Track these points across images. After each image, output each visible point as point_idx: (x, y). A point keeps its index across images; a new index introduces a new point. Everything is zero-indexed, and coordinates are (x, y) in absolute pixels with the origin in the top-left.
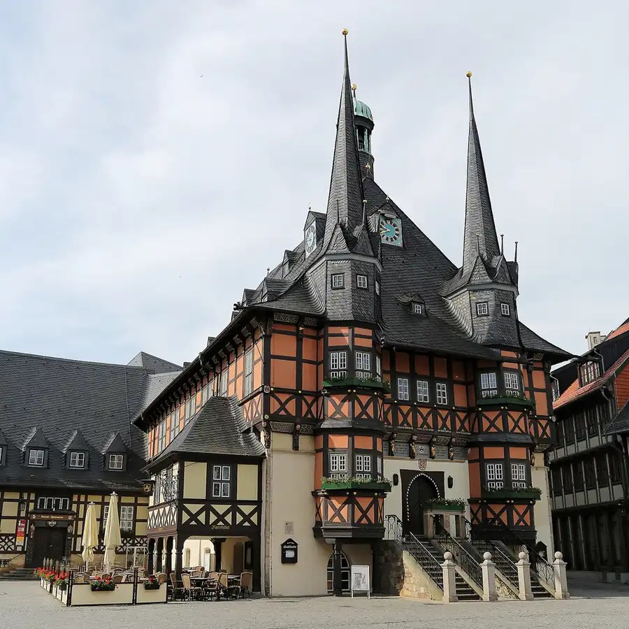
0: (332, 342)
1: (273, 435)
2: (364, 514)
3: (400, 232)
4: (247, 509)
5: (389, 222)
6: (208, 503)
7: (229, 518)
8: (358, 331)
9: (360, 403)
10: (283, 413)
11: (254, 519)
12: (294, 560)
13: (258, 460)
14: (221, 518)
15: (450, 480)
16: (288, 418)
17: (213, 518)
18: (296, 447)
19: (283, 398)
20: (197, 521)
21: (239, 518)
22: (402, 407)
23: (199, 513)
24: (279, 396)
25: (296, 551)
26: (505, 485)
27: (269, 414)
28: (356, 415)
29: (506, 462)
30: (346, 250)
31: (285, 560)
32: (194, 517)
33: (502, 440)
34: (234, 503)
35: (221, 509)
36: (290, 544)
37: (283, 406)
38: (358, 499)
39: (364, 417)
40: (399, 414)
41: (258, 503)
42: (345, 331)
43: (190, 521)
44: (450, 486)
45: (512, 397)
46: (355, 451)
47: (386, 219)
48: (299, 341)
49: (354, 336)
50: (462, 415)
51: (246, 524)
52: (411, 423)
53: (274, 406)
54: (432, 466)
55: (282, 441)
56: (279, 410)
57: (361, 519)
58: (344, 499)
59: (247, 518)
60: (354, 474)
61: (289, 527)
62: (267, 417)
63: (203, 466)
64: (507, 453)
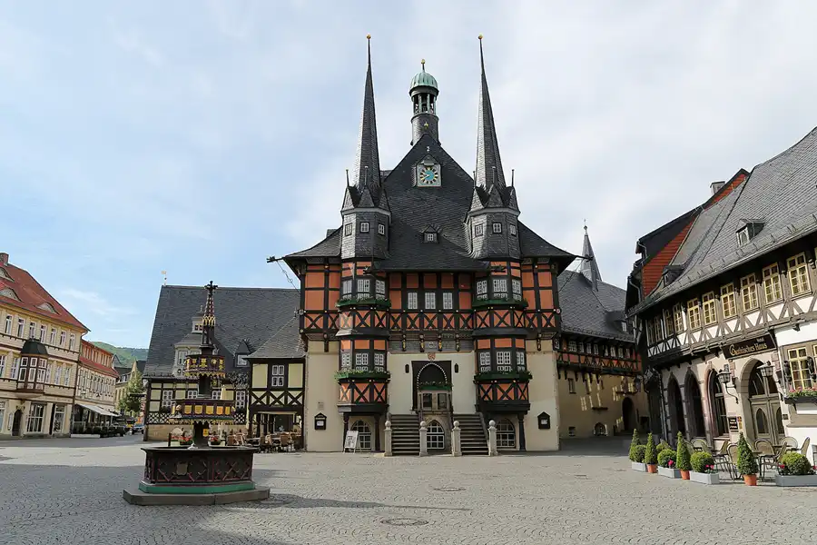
0: (345, 274)
1: (310, 343)
2: (362, 395)
3: (439, 175)
4: (295, 394)
5: (429, 169)
6: (268, 390)
7: (282, 400)
8: (359, 264)
9: (360, 316)
10: (313, 327)
11: (300, 400)
12: (323, 428)
13: (302, 361)
14: (277, 400)
15: (456, 366)
16: (318, 330)
17: (272, 400)
18: (327, 350)
19: (314, 317)
20: (262, 402)
21: (290, 400)
22: (410, 315)
23: (262, 397)
24: (310, 316)
25: (325, 421)
26: (492, 369)
27: (303, 328)
28: (356, 325)
29: (493, 351)
30: (352, 207)
31: (317, 428)
32: (259, 400)
33: (489, 334)
34: (286, 390)
35: (278, 394)
36: (320, 417)
37: (314, 322)
38: (357, 385)
39: (363, 326)
40: (408, 320)
41: (303, 389)
42: (351, 265)
43: (256, 402)
44: (457, 371)
45: (499, 299)
46: (355, 351)
47: (426, 167)
48: (327, 275)
49: (356, 268)
50: (466, 316)
51: (295, 403)
52: (418, 325)
53: (308, 323)
54: (439, 357)
55: (316, 346)
56: (311, 326)
57: (359, 398)
58: (348, 385)
59: (295, 399)
60: (354, 366)
61: (321, 405)
62: (302, 331)
63: (265, 367)
64: (493, 343)
